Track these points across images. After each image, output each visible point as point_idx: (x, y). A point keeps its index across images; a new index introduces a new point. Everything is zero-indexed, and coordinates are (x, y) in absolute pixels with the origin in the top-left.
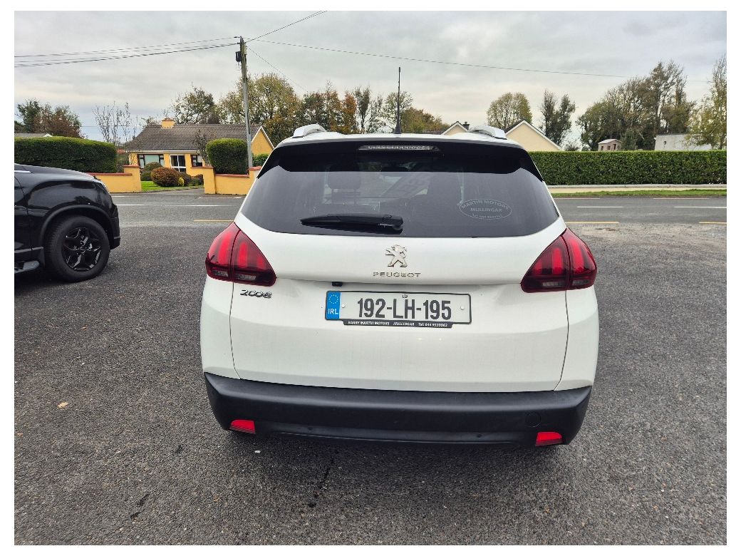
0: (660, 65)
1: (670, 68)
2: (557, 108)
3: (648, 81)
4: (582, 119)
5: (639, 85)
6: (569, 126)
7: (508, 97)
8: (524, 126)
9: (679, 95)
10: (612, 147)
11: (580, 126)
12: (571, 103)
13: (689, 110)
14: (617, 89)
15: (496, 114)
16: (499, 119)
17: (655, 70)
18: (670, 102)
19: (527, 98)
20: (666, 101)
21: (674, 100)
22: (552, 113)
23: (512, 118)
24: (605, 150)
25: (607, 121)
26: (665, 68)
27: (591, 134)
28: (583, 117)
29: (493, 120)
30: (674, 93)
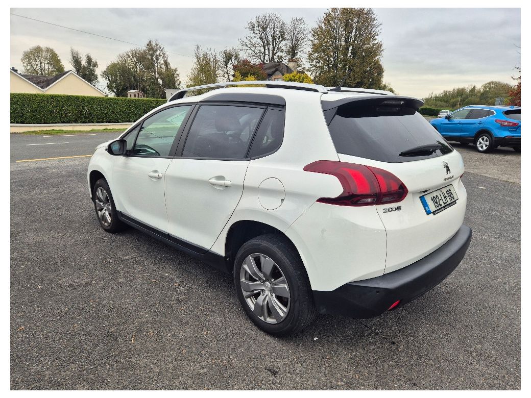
0: (150, 42)
1: (157, 45)
2: (84, 62)
3: (145, 51)
4: (104, 73)
5: (139, 54)
6: (96, 78)
7: (38, 50)
8: (72, 75)
9: (166, 64)
10: (137, 95)
11: (104, 78)
12: (94, 60)
13: (173, 74)
14: (125, 54)
15: (30, 63)
16: (35, 67)
17: (148, 45)
18: (161, 67)
19: (57, 52)
20: (159, 67)
21: (163, 67)
22: (81, 66)
23: (46, 67)
24: (133, 97)
25: (123, 77)
26: (154, 45)
27: (114, 85)
28: (105, 72)
29: (29, 67)
30: (162, 62)
